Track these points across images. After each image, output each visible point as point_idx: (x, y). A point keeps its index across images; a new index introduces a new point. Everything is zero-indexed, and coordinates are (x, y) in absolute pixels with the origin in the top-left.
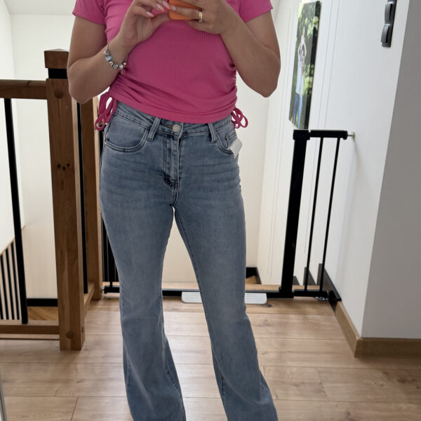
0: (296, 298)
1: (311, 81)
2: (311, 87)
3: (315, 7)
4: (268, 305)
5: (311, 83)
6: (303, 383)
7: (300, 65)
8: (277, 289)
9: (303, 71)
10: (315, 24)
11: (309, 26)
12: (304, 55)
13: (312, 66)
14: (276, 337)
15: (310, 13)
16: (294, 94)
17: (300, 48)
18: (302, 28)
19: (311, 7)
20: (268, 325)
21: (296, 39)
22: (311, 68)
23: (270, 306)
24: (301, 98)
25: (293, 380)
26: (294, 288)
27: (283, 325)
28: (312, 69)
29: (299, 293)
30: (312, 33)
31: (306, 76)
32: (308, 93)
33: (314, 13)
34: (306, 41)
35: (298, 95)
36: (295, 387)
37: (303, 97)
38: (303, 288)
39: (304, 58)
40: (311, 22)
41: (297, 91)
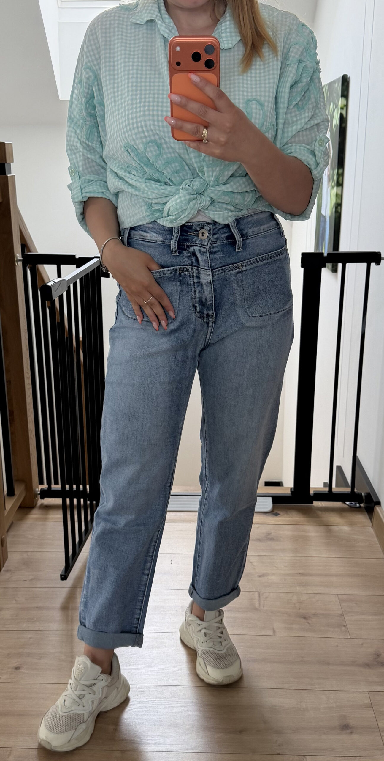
0: (317, 504)
4: (273, 512)
6: (315, 614)
8: (287, 491)
10: (342, 109)
11: (335, 113)
13: (341, 172)
15: (335, 95)
16: (319, 216)
20: (272, 539)
22: (338, 175)
23: (277, 515)
24: (328, 219)
25: (301, 611)
28: (341, 175)
29: (320, 496)
32: (336, 211)
33: (340, 94)
34: (331, 136)
35: (324, 217)
37: (330, 218)
38: (326, 488)
39: (329, 161)
40: (336, 107)
41: (323, 212)
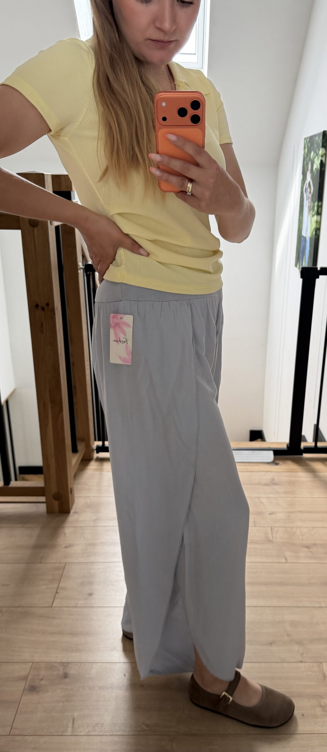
0: (305, 455)
1: (319, 220)
2: (318, 226)
3: (321, 137)
5: (319, 223)
6: (315, 545)
7: (307, 204)
8: (284, 447)
9: (310, 210)
10: (322, 156)
11: (316, 160)
12: (310, 192)
13: (320, 204)
14: (283, 496)
15: (316, 146)
16: (300, 237)
17: (306, 185)
18: (307, 164)
19: (317, 138)
20: (276, 484)
21: (301, 177)
22: (318, 206)
23: (277, 464)
24: (308, 240)
25: (304, 542)
26: (303, 445)
27: (292, 483)
28: (320, 207)
29: (308, 450)
30: (319, 167)
31: (313, 216)
32: (316, 234)
33: (321, 145)
34: (312, 178)
35: (305, 238)
36: (306, 549)
37: (311, 239)
38: (313, 444)
39: (310, 196)
40: (317, 155)
41: (304, 234)
